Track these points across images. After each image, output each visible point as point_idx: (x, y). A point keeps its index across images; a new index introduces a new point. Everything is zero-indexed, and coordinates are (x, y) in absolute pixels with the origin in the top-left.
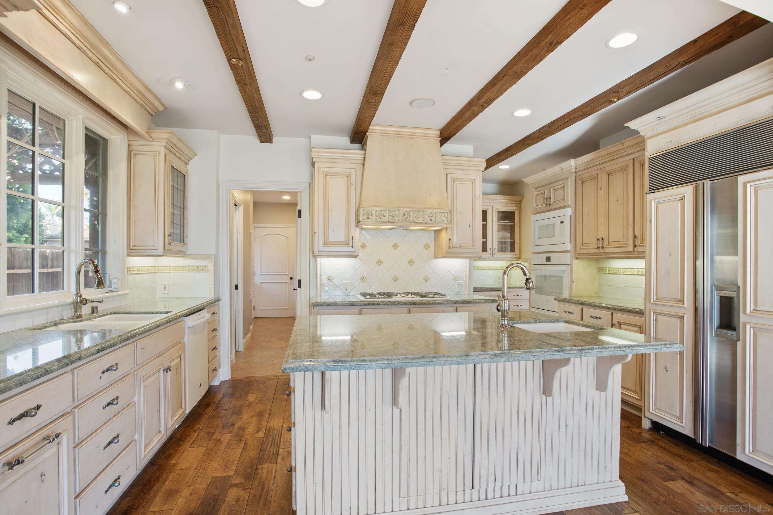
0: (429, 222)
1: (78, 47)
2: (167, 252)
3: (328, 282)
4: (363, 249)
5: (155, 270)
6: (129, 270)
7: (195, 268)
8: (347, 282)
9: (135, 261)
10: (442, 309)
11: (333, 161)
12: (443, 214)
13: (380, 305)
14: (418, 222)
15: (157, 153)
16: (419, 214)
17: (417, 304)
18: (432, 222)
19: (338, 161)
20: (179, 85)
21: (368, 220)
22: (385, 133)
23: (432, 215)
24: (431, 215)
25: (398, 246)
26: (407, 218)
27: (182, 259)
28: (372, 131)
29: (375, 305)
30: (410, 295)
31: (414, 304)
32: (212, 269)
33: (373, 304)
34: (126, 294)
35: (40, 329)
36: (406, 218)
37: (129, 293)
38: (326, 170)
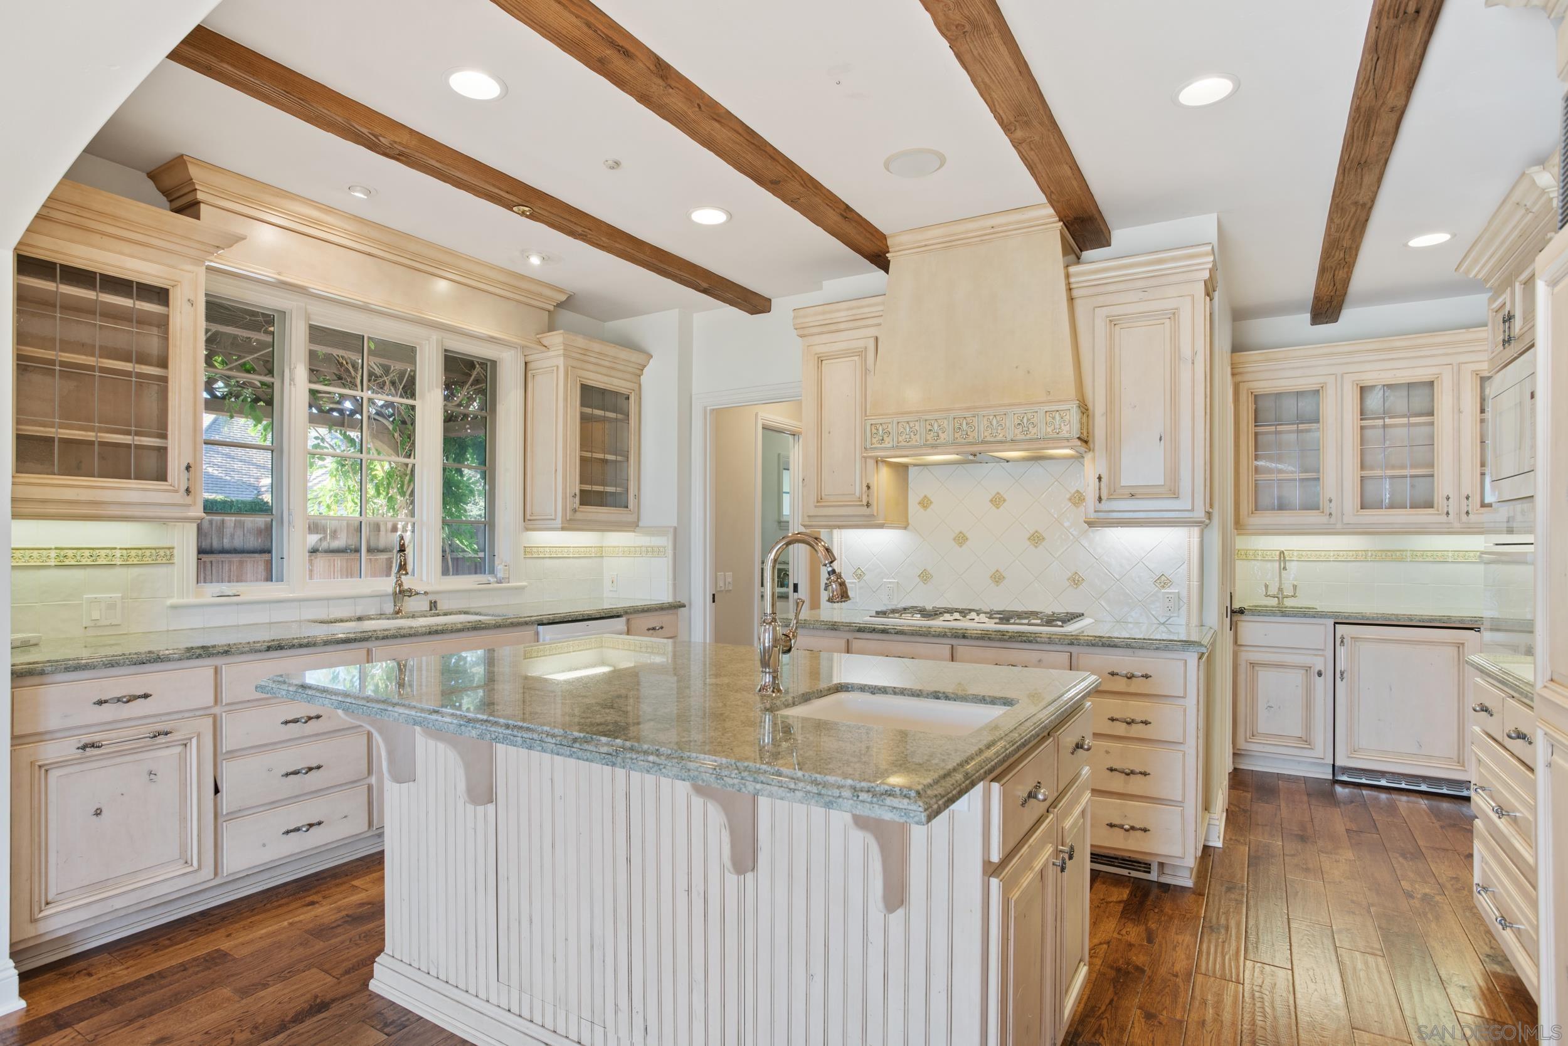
0: (1020, 437)
1: (369, 254)
2: (570, 524)
3: (855, 581)
4: (925, 510)
5: (600, 553)
6: (527, 553)
7: (649, 549)
8: (890, 582)
10: (1034, 656)
11: (833, 327)
12: (1057, 415)
13: (888, 633)
14: (992, 439)
15: (555, 368)
16: (994, 422)
17: (972, 638)
18: (1028, 437)
19: (842, 326)
20: (535, 260)
21: (883, 445)
22: (926, 246)
23: (1028, 420)
24: (1025, 420)
25: (1005, 500)
26: (967, 434)
27: (632, 534)
28: (897, 249)
29: (876, 632)
30: (973, 615)
31: (964, 637)
32: (670, 553)
33: (874, 630)
34: (523, 588)
35: (332, 622)
36: (964, 433)
37: (526, 586)
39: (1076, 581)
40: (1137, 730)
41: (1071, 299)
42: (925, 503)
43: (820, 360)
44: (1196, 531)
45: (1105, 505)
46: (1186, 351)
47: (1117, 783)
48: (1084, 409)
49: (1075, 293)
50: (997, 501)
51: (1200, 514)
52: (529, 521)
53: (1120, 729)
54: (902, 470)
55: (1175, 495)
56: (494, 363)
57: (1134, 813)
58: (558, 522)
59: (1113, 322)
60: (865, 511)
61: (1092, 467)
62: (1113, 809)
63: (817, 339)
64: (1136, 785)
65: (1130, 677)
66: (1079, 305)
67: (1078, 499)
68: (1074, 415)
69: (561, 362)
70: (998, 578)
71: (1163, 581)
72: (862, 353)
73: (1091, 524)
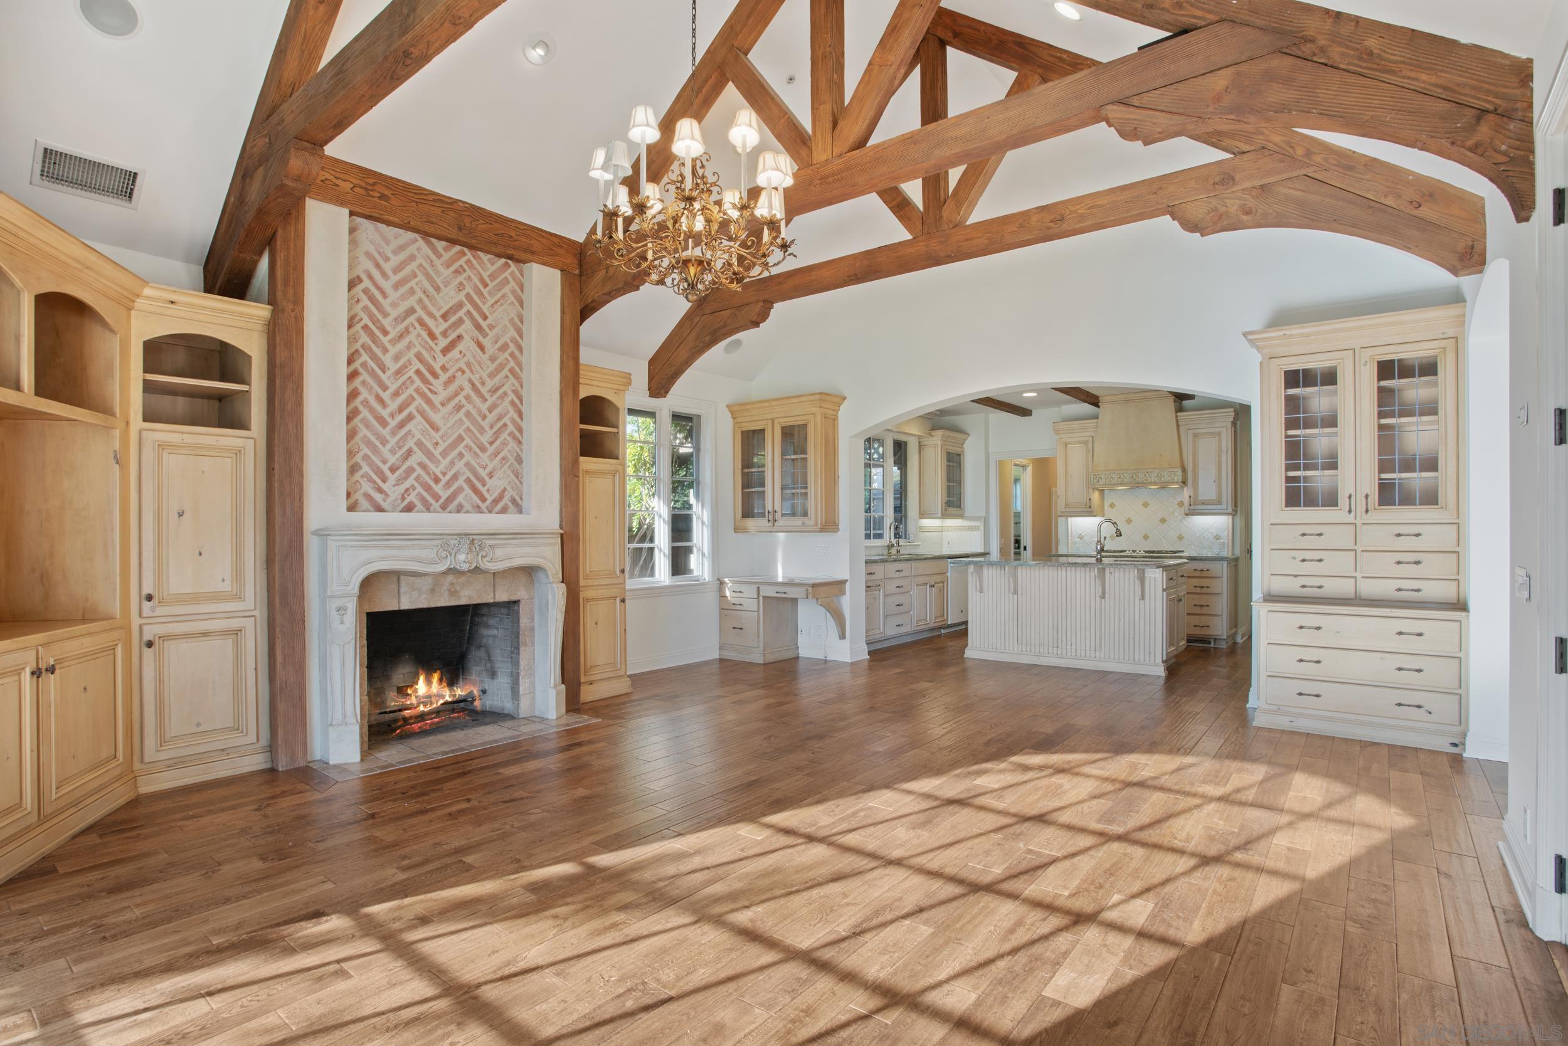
0: (1157, 480)
2: (944, 516)
4: (1112, 509)
5: (942, 530)
6: (921, 528)
7: (970, 527)
9: (926, 523)
11: (1072, 431)
12: (1173, 472)
15: (937, 445)
18: (1160, 480)
19: (1076, 431)
25: (1149, 505)
26: (1135, 479)
27: (961, 520)
32: (982, 528)
37: (921, 544)
38: (1066, 440)
39: (1180, 538)
40: (1205, 590)
41: (1178, 426)
42: (1112, 506)
43: (1066, 445)
44: (1231, 517)
45: (1192, 507)
46: (1224, 448)
47: (1197, 610)
48: (1184, 470)
49: (1180, 423)
50: (1146, 505)
51: (1230, 510)
52: (923, 515)
53: (1198, 590)
54: (1102, 492)
55: (1220, 503)
56: (905, 443)
57: (1204, 620)
58: (939, 514)
59: (1195, 435)
60: (1089, 510)
61: (1187, 492)
62: (1195, 620)
63: (1064, 436)
64: (1205, 610)
65: (1202, 570)
66: (1182, 429)
67: (1181, 504)
68: (1180, 473)
69: (939, 443)
70: (1146, 537)
71: (1217, 537)
72: (1086, 443)
73: (1187, 515)
